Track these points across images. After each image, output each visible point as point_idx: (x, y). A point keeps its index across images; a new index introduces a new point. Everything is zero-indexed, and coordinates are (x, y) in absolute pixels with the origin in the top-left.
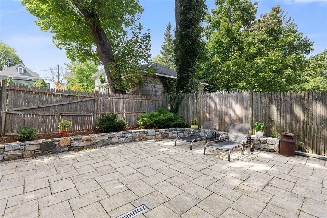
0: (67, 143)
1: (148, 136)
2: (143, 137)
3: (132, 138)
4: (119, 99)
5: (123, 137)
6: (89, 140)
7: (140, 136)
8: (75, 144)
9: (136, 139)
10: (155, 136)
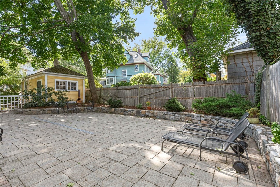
0: (144, 113)
1: (193, 119)
2: (189, 119)
3: (180, 118)
4: (188, 86)
5: (173, 116)
6: (153, 113)
7: (186, 118)
8: (147, 114)
9: (183, 120)
10: (200, 121)
